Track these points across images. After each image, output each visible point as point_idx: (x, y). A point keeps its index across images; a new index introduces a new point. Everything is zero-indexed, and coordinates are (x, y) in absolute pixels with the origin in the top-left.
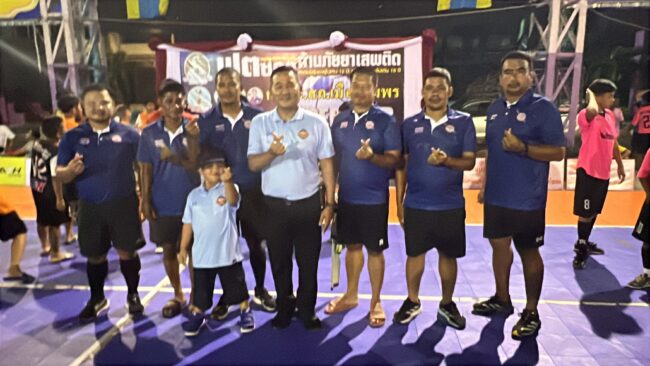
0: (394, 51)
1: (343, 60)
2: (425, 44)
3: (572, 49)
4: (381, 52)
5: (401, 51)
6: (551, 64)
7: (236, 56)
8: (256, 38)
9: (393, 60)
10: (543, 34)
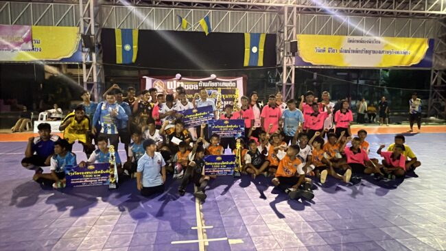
0: (233, 82)
1: (215, 84)
2: (244, 79)
3: (290, 82)
4: (228, 82)
5: (236, 82)
6: (284, 88)
7: (175, 82)
8: (183, 76)
9: (233, 85)
10: (281, 76)
